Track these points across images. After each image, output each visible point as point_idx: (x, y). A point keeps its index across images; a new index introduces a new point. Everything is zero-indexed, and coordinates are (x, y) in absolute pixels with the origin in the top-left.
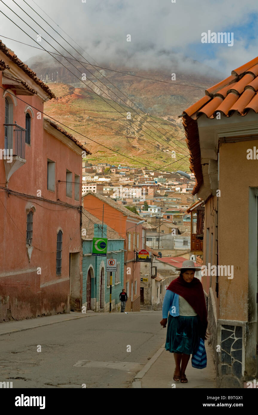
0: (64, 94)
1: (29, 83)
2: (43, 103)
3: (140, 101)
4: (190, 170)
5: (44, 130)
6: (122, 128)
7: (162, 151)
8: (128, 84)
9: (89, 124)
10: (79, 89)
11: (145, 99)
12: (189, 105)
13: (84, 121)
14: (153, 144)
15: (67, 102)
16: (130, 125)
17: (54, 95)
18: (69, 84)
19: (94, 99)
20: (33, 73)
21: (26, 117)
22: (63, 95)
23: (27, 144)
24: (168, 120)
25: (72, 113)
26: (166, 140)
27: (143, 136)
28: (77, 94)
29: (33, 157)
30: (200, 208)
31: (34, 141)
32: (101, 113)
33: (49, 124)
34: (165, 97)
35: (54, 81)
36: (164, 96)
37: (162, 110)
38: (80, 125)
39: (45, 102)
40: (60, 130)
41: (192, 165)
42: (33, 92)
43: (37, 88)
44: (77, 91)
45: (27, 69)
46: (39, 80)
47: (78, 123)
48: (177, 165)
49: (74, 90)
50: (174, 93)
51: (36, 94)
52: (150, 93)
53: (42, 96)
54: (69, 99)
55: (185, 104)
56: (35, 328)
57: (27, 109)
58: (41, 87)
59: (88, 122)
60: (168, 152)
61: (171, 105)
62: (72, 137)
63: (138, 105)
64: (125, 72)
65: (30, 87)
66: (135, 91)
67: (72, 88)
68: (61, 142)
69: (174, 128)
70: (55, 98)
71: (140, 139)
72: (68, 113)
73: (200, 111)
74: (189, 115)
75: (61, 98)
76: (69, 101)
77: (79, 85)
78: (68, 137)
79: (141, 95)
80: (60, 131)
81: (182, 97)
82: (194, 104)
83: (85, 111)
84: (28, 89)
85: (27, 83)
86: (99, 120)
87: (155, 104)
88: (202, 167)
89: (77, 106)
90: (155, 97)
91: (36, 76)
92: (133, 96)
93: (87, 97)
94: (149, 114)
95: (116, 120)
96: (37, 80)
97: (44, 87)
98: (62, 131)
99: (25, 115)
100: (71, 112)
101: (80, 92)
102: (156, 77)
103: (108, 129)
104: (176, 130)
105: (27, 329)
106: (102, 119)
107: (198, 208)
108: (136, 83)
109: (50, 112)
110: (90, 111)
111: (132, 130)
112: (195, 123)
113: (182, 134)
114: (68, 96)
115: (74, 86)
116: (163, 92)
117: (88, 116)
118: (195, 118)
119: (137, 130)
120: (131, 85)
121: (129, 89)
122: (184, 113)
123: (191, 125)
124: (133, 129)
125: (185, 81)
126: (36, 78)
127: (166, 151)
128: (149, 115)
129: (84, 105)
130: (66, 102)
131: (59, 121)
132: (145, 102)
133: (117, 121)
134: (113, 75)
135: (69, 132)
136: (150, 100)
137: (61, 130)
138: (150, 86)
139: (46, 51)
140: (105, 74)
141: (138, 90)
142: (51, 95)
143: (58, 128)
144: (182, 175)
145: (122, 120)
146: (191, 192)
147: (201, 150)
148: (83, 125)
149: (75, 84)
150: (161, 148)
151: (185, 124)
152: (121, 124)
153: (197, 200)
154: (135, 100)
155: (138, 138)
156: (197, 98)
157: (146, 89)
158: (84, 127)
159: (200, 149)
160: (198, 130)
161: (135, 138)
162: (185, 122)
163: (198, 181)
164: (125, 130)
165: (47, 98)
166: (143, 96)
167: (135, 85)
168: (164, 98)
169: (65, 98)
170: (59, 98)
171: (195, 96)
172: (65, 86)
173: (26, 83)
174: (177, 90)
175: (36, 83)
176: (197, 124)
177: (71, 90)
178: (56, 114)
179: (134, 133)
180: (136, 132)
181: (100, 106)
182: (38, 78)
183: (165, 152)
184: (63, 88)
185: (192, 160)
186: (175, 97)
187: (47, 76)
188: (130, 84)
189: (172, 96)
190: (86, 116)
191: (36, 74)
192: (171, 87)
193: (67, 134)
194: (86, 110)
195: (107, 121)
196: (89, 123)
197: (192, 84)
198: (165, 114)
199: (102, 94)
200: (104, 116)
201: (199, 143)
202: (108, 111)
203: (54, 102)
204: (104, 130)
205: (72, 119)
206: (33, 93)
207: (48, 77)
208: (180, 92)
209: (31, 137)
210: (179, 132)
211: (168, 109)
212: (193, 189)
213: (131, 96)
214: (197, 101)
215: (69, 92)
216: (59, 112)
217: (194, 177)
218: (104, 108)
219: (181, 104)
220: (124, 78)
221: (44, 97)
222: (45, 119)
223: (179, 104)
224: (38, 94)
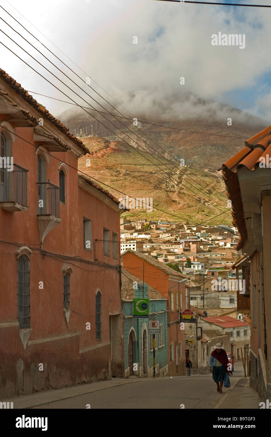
0: (99, 149)
1: (62, 138)
2: (77, 159)
3: (179, 152)
4: (233, 224)
5: (79, 186)
6: (161, 182)
7: (204, 204)
8: (165, 135)
9: (126, 179)
10: (114, 142)
11: (184, 150)
12: (231, 155)
13: (121, 175)
14: (194, 197)
15: (103, 157)
16: (169, 178)
17: (88, 150)
18: (104, 138)
19: (131, 152)
20: (65, 128)
21: (60, 174)
22: (97, 149)
23: (61, 203)
24: (208, 172)
25: (108, 168)
26: (208, 192)
27: (183, 189)
28: (113, 147)
29: (68, 215)
30: (245, 264)
31: (69, 199)
32: (139, 167)
33: (84, 180)
34: (205, 147)
35: (88, 135)
36: (204, 146)
37: (203, 162)
38: (116, 180)
39: (79, 157)
40: (95, 187)
41: (235, 219)
42: (67, 148)
43: (70, 144)
44: (112, 145)
45: (60, 124)
46: (72, 135)
47: (115, 178)
48: (220, 218)
49: (110, 144)
50: (214, 143)
51: (70, 150)
52: (188, 144)
53: (76, 152)
54: (104, 154)
55: (226, 155)
56: (75, 396)
57: (61, 165)
58: (75, 142)
59: (125, 176)
60: (209, 205)
61: (212, 155)
62: (108, 193)
63: (177, 156)
64: (162, 123)
65: (63, 143)
66: (173, 143)
67: (107, 142)
68: (97, 199)
69: (215, 180)
70: (89, 153)
71: (180, 193)
72: (104, 168)
73: (241, 163)
74: (229, 168)
75: (96, 152)
76: (104, 155)
77: (115, 138)
78: (105, 194)
79: (180, 147)
80: (96, 188)
81: (223, 146)
82: (236, 153)
83: (122, 165)
84: (61, 145)
85: (60, 138)
86: (137, 174)
87: (194, 155)
88: (245, 221)
89: (112, 161)
90: (194, 148)
91: (69, 131)
92: (172, 147)
93: (123, 151)
94: (188, 166)
95: (155, 174)
96: (70, 135)
97: (77, 143)
98: (97, 187)
99: (58, 173)
100: (107, 167)
101: (116, 146)
102: (194, 127)
103: (147, 184)
104: (218, 182)
105: (66, 398)
106: (140, 173)
107: (243, 264)
108: (174, 134)
109: (85, 167)
110: (126, 165)
111: (172, 183)
112: (235, 176)
113: (223, 186)
114: (104, 150)
115: (109, 140)
116: (202, 142)
117: (125, 171)
118: (235, 171)
119: (177, 183)
120: (169, 136)
121: (167, 140)
122: (224, 165)
123: (232, 178)
124: (173, 182)
125: (225, 130)
126: (69, 134)
127: (208, 205)
128: (189, 167)
129: (120, 158)
130: (102, 156)
131: (95, 176)
132: (184, 153)
133: (156, 175)
134: (150, 127)
135: (105, 188)
136: (189, 152)
137: (96, 186)
138: (189, 137)
139: (79, 106)
140: (142, 126)
141: (176, 141)
142: (85, 151)
143: (93, 185)
144: (225, 229)
145: (161, 173)
146: (236, 247)
147: (243, 203)
148: (120, 180)
149: (111, 137)
150: (202, 201)
151: (225, 178)
152: (160, 177)
153: (242, 256)
154: (173, 152)
155: (177, 191)
156: (239, 148)
157: (185, 139)
158: (121, 182)
160: (239, 183)
161: (175, 192)
162: (225, 176)
163: (242, 236)
164: (164, 183)
165: (81, 153)
166: (182, 148)
167: (173, 136)
168: (204, 149)
169: (101, 152)
170: (94, 153)
171: (236, 145)
172: (100, 139)
173: (58, 139)
174: (217, 140)
175: (69, 138)
176: (237, 176)
177: (107, 144)
178: (91, 169)
179: (173, 186)
180: (175, 185)
181: (137, 159)
182: (71, 133)
183: (207, 205)
184: (98, 142)
185: (234, 214)
186: (215, 147)
187: (81, 130)
188: (168, 135)
189: (213, 146)
190: (123, 170)
191: (68, 129)
192: (211, 137)
193: (103, 191)
194: (123, 164)
195: (145, 175)
196: (127, 177)
197: (233, 133)
198: (206, 166)
199: (138, 147)
200: (142, 170)
201: (240, 196)
202: (145, 165)
203: (89, 156)
204: (142, 184)
205: (109, 174)
206: (66, 149)
207: (83, 131)
208: (220, 142)
209: (65, 195)
210: (221, 183)
211: (209, 160)
212: (237, 243)
213: (169, 148)
214: (239, 151)
215: (104, 145)
216: (95, 167)
217: (237, 231)
218: (142, 161)
219: (222, 155)
220: (161, 129)
221: (78, 153)
222: (79, 176)
223: (220, 154)
224: (72, 150)
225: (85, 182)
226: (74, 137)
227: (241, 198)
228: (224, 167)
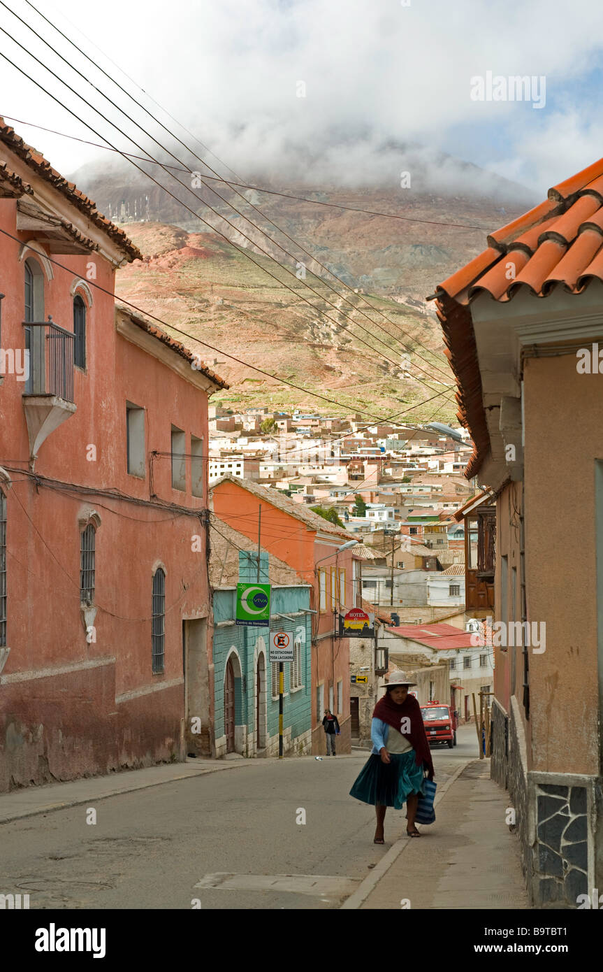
0: (162, 249)
1: (80, 224)
2: (113, 271)
3: (342, 259)
4: (459, 419)
5: (118, 333)
6: (300, 325)
7: (395, 376)
8: (312, 221)
9: (222, 318)
10: (197, 235)
11: (353, 255)
12: (457, 267)
13: (212, 309)
14: (374, 359)
15: (171, 267)
16: (320, 317)
17: (138, 252)
18: (174, 224)
19: (233, 258)
20: (87, 201)
21: (75, 305)
22: (160, 250)
23: (77, 369)
24: (407, 304)
25: (181, 292)
26: (405, 349)
27: (349, 341)
28: (194, 247)
29: (92, 396)
30: (485, 509)
31: (94, 359)
32: (251, 290)
33: (128, 319)
34: (399, 249)
35: (139, 217)
36: (397, 247)
37: (394, 281)
38: (202, 320)
39: (118, 268)
40: (153, 334)
41: (463, 410)
42: (90, 246)
43: (98, 238)
44: (193, 241)
45: (75, 193)
46: (103, 218)
47: (199, 315)
48: (430, 407)
49: (187, 238)
50: (420, 240)
51: (97, 250)
52: (363, 241)
53: (111, 256)
54: (174, 260)
55: (446, 266)
56: (106, 797)
57: (77, 285)
58: (108, 234)
59: (221, 312)
60: (408, 377)
61: (414, 267)
62: (183, 349)
63: (338, 269)
64: (304, 194)
65: (83, 236)
66: (328, 238)
67: (181, 234)
68: (157, 361)
69: (422, 322)
70: (141, 258)
71: (342, 350)
72: (174, 293)
73: (477, 284)
74: (452, 294)
75: (156, 257)
76: (175, 264)
77: (198, 227)
78: (174, 350)
79: (343, 247)
80: (155, 336)
81: (439, 248)
82: (467, 263)
83: (214, 287)
84: (78, 239)
85: (75, 224)
86: (246, 307)
87: (375, 267)
88: (485, 414)
89: (192, 275)
90: (375, 250)
91: (95, 208)
92: (326, 248)
93: (218, 254)
94: (362, 290)
95: (286, 306)
96: (98, 218)
97: (114, 235)
98: (158, 335)
99: (71, 301)
100: (181, 290)
101: (200, 243)
102: (376, 203)
103: (269, 329)
104: (426, 327)
105: (86, 802)
106: (255, 305)
107: (480, 509)
108: (331, 218)
109: (131, 290)
110: (224, 287)
111: (324, 329)
112: (466, 313)
113: (437, 336)
114: (174, 252)
115: (185, 230)
116: (394, 238)
117: (220, 299)
118: (465, 302)
119: (335, 328)
120: (320, 223)
121: (314, 232)
122: (439, 289)
123: (457, 316)
124: (327, 325)
125: (445, 211)
126: (96, 214)
127: (405, 377)
128: (362, 292)
129: (209, 272)
130: (169, 267)
131: (153, 310)
132: (353, 262)
133: (289, 309)
134: (277, 202)
135: (175, 337)
136: (364, 258)
137: (156, 333)
138: (364, 225)
139: (117, 151)
140: (258, 199)
141: (335, 235)
142: (132, 254)
143: (149, 330)
144: (442, 432)
145: (300, 306)
146: (464, 470)
147: (482, 374)
148: (210, 320)
149: (190, 223)
150: (392, 370)
151: (441, 316)
152: (298, 314)
153: (476, 492)
154: (328, 258)
155: (337, 346)
156: (475, 251)
157: (356, 231)
158: (211, 324)
159: (479, 373)
160: (472, 329)
161: (331, 347)
162: (441, 312)
163: (478, 447)
164: (307, 328)
165: (121, 259)
166: (349, 250)
167: (329, 223)
168: (397, 253)
169: (167, 257)
170: (152, 258)
171: (469, 246)
172: (165, 228)
173: (71, 226)
174: (427, 233)
175: (96, 224)
176: (470, 313)
177: (181, 238)
178: (146, 294)
179: (328, 335)
180: (332, 333)
181: (247, 274)
182: (101, 214)
183: (402, 378)
184: (161, 234)
185: (461, 398)
186: (423, 249)
187: (123, 207)
188: (317, 221)
189: (416, 246)
190: (216, 298)
191: (95, 204)
192: (412, 227)
193: (171, 343)
194: (216, 284)
195: (265, 310)
196: (224, 313)
197: (462, 218)
198: (401, 290)
199: (251, 247)
200: (258, 297)
201: (476, 358)
202: (266, 286)
203: (140, 266)
204: (259, 330)
205: (184, 307)
206: (89, 248)
207: (127, 210)
208: (434, 238)
209: (86, 351)
210: (434, 330)
211: (407, 279)
212: (466, 464)
213: (321, 249)
214: (474, 258)
215: (175, 243)
216: (154, 290)
217: (469, 435)
218: (259, 278)
219: (438, 266)
220: (303, 207)
221: (115, 258)
222: (118, 309)
223: (432, 266)
224: (101, 251)
225: (132, 323)
226: (106, 221)
227: (477, 362)
228: (440, 293)
